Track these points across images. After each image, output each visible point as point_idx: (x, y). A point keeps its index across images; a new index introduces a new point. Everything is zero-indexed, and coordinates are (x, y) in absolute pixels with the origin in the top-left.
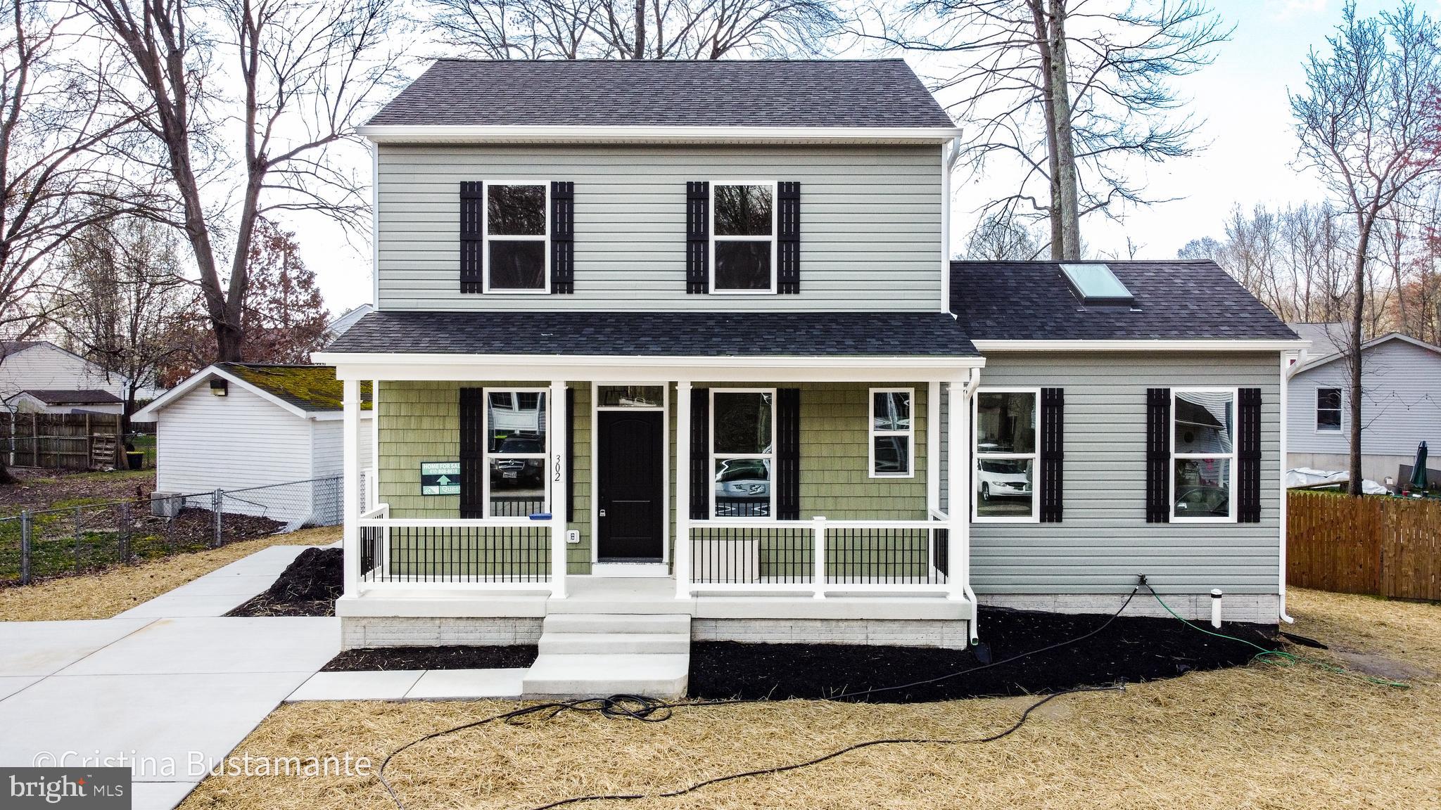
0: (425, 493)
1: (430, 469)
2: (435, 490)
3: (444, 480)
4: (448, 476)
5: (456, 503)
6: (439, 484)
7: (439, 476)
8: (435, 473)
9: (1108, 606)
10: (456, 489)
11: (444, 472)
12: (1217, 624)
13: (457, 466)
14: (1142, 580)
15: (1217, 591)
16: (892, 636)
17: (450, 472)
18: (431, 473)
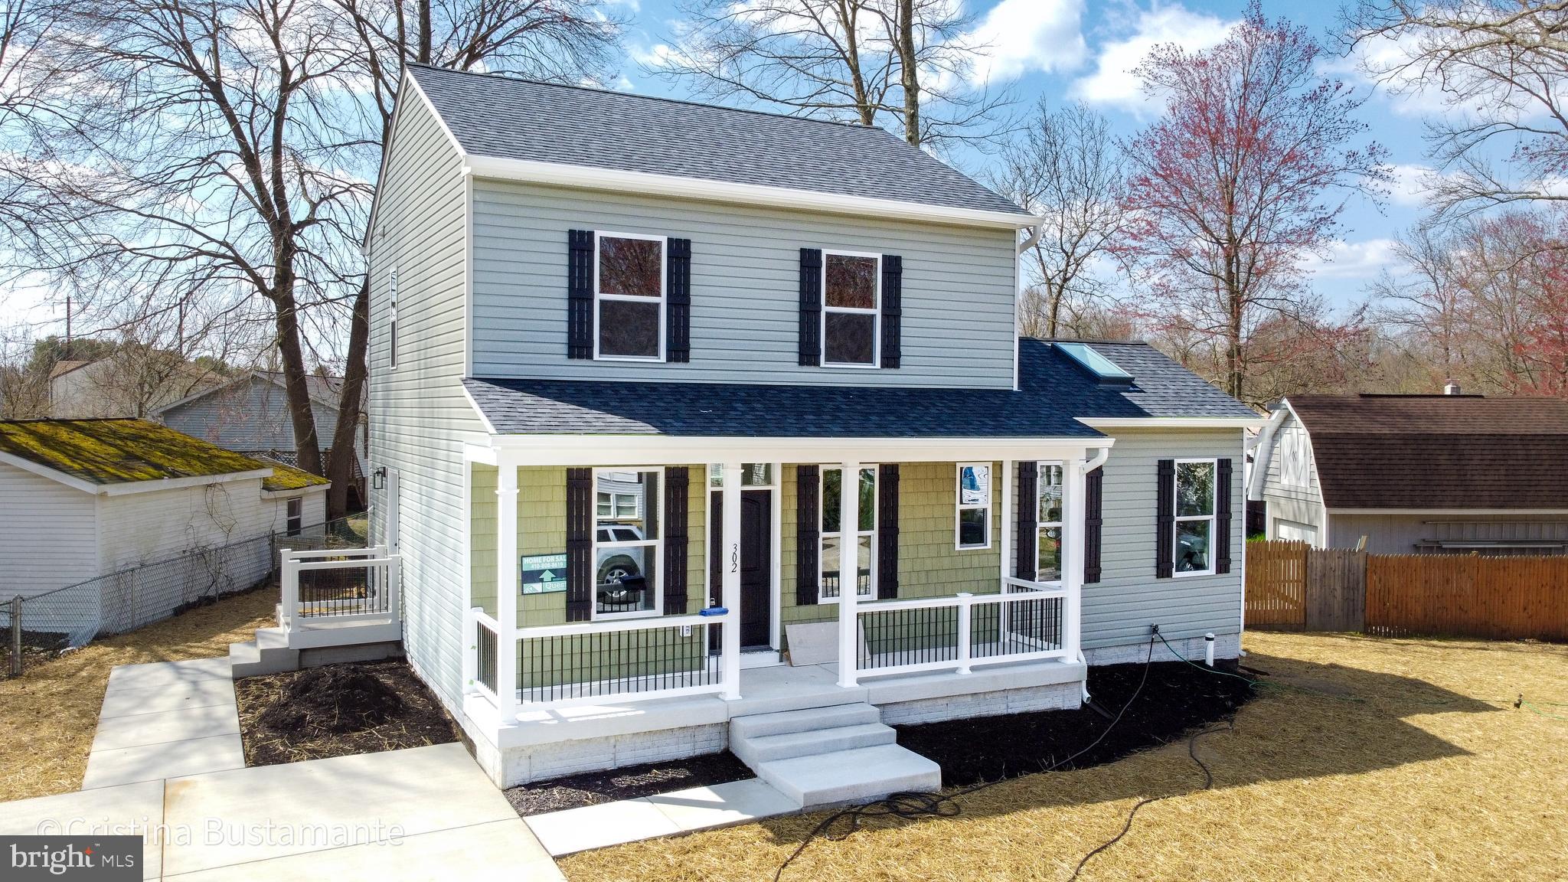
0: (526, 592)
1: (532, 564)
2: (537, 587)
3: (547, 576)
4: (552, 571)
5: (561, 601)
6: (542, 580)
7: (542, 572)
8: (538, 567)
9: (1130, 655)
10: (562, 585)
11: (548, 566)
12: (1210, 662)
13: (563, 558)
14: (1155, 630)
15: (1210, 635)
16: (1026, 703)
17: (555, 566)
18: (534, 568)
